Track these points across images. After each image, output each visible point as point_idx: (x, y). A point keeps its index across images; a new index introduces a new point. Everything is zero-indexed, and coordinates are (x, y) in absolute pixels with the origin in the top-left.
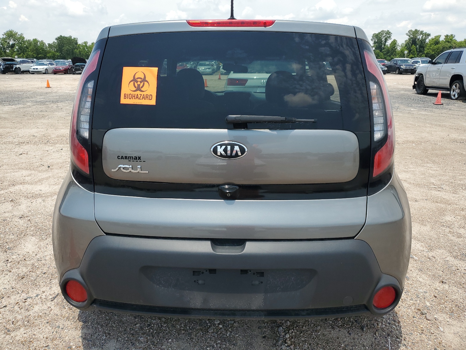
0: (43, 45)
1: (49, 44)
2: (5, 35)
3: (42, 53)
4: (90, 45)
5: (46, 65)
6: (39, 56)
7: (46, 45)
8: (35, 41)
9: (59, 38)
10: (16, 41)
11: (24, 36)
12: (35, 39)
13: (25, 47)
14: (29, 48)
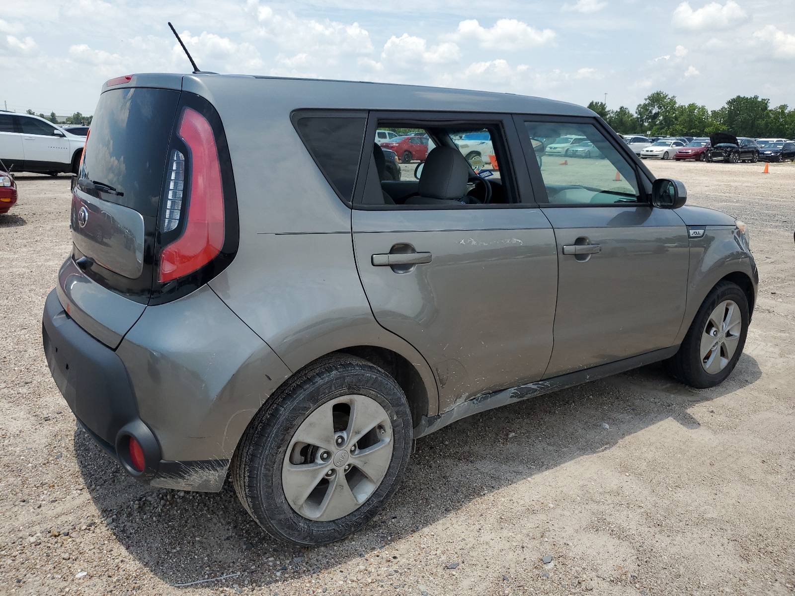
0: (704, 113)
1: (714, 112)
2: (648, 100)
3: (699, 126)
4: (792, 110)
5: (669, 145)
6: (692, 131)
7: (708, 114)
8: (692, 107)
9: (734, 100)
10: (662, 108)
11: (677, 100)
12: (693, 104)
13: (673, 118)
14: (679, 119)
